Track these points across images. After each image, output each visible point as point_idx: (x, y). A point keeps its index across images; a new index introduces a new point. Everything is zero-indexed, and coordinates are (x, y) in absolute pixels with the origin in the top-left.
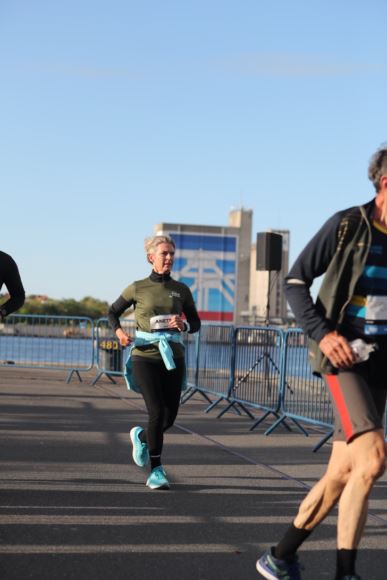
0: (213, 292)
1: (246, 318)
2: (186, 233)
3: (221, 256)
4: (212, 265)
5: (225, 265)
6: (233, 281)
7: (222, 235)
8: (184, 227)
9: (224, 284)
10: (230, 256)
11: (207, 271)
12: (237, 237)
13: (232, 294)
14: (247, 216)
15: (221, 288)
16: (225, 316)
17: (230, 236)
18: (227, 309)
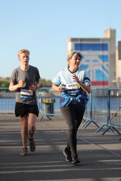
0: (98, 71)
1: (115, 84)
2: (83, 42)
3: (101, 53)
4: (97, 58)
5: (103, 58)
6: (107, 66)
7: (101, 42)
8: (82, 40)
9: (103, 67)
10: (106, 53)
11: (94, 61)
12: (108, 43)
13: (107, 72)
14: (113, 32)
15: (101, 69)
16: (104, 83)
17: (105, 42)
18: (105, 80)
